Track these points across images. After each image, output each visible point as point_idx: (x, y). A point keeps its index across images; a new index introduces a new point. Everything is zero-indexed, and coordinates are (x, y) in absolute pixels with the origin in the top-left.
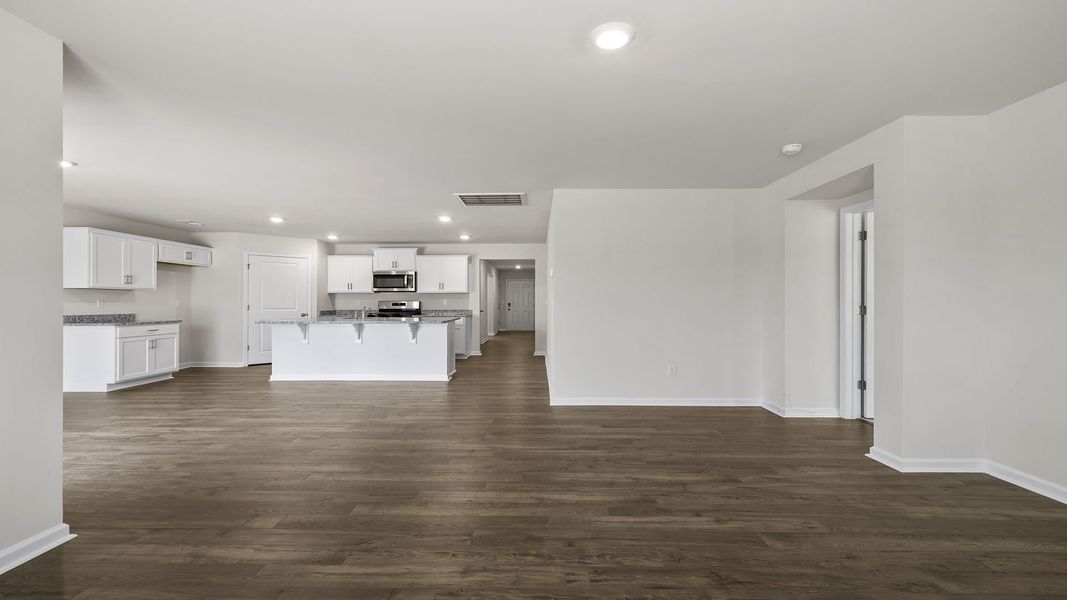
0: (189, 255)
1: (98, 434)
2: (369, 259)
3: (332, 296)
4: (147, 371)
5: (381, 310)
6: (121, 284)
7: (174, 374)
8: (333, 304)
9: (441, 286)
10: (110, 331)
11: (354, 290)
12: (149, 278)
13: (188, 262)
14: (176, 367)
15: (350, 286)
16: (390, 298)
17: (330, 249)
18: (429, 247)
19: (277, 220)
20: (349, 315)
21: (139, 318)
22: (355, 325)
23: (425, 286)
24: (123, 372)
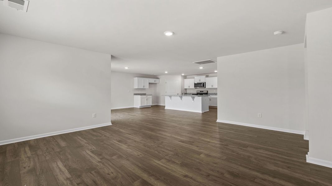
0: (155, 81)
1: (130, 114)
2: (193, 79)
3: (186, 89)
4: (146, 105)
5: (197, 93)
6: (142, 88)
7: (151, 106)
8: (186, 92)
9: (212, 86)
10: (139, 96)
11: (190, 88)
12: (147, 86)
13: (155, 83)
14: (151, 104)
15: (189, 87)
16: (199, 89)
17: (185, 77)
18: (210, 75)
19: (166, 72)
20: (190, 94)
21: (147, 94)
22: (191, 97)
23: (208, 86)
24: (141, 104)
